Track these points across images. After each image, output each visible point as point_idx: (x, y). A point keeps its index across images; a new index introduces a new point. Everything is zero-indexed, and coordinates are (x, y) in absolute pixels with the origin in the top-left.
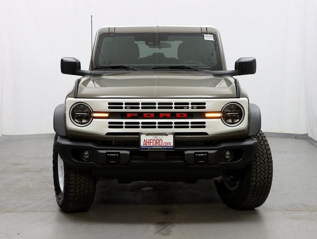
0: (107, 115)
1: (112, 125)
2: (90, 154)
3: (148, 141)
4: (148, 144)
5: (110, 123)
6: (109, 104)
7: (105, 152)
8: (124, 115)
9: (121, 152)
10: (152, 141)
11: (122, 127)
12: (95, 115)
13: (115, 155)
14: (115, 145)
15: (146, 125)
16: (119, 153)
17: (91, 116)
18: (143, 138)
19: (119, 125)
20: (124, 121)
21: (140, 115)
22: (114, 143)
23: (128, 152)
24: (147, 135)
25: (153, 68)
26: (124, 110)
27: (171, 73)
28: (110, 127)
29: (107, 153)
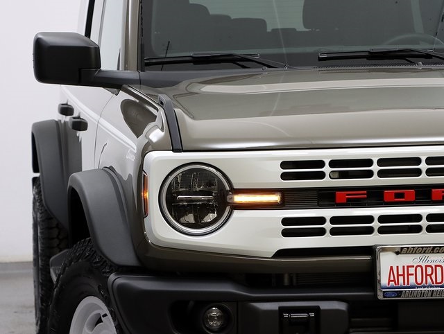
0: (275, 198)
1: (292, 228)
2: (226, 316)
3: (401, 272)
4: (401, 278)
5: (286, 221)
6: (285, 164)
7: (274, 306)
8: (327, 197)
9: (324, 305)
10: (412, 271)
11: (321, 232)
12: (239, 199)
13: (305, 315)
14: (291, 287)
15: (391, 225)
16: (316, 310)
17: (227, 204)
18: (386, 262)
19: (313, 227)
20: (328, 213)
21: (376, 196)
22: (286, 281)
23: (341, 306)
24: (397, 253)
25: (320, 59)
26: (327, 182)
27: (373, 73)
28: (286, 233)
29: (282, 310)
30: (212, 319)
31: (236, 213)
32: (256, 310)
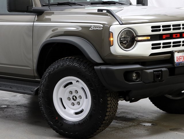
0: (149, 38)
3: (179, 58)
5: (153, 45)
7: (152, 71)
9: (163, 69)
11: (160, 48)
12: (139, 38)
17: (135, 40)
20: (162, 42)
24: (178, 52)
26: (161, 32)
28: (153, 48)
29: (154, 71)
30: (134, 76)
31: (139, 43)
32: (147, 73)
